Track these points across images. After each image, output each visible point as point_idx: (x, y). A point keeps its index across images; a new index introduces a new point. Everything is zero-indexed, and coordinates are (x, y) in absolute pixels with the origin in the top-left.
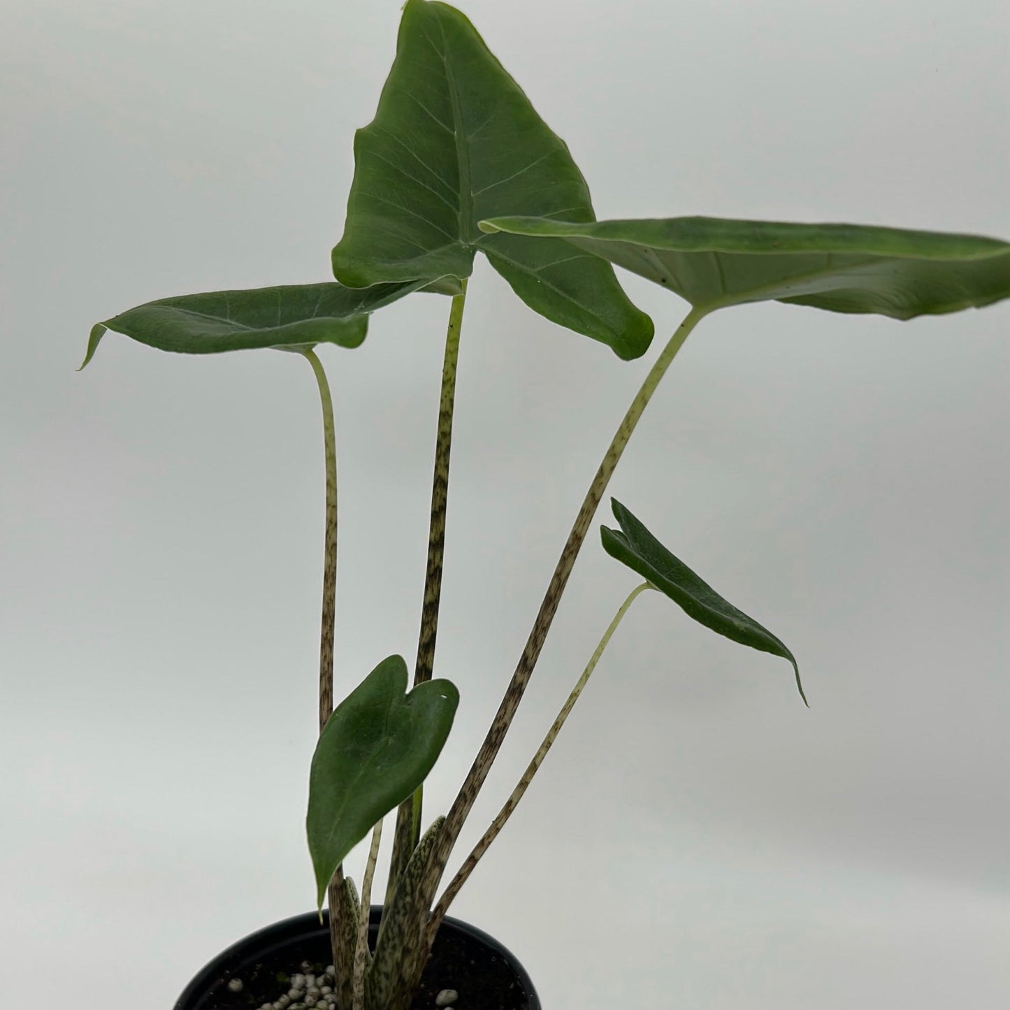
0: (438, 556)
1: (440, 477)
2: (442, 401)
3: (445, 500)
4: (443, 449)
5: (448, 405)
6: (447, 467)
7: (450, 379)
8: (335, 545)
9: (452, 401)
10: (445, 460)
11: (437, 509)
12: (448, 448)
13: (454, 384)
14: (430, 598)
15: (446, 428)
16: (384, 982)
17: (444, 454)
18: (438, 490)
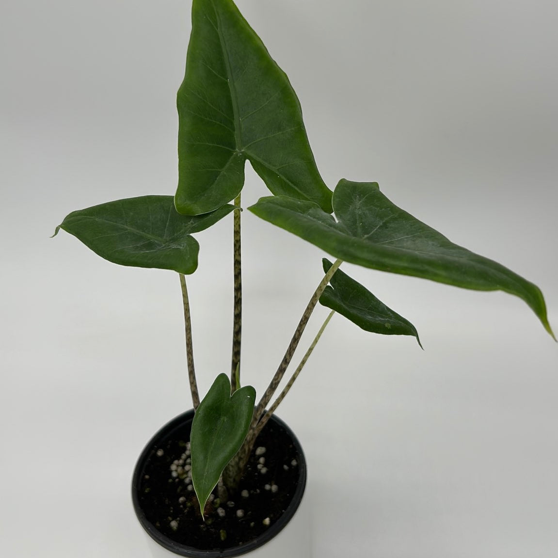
0: (239, 294)
1: (237, 260)
2: (234, 226)
3: (240, 269)
4: (237, 248)
5: (238, 227)
6: (240, 255)
7: (238, 216)
8: (189, 318)
9: (240, 226)
10: (239, 252)
11: (237, 274)
12: (240, 247)
13: (240, 217)
14: (237, 312)
15: (238, 238)
16: (231, 469)
17: (238, 250)
18: (236, 265)
